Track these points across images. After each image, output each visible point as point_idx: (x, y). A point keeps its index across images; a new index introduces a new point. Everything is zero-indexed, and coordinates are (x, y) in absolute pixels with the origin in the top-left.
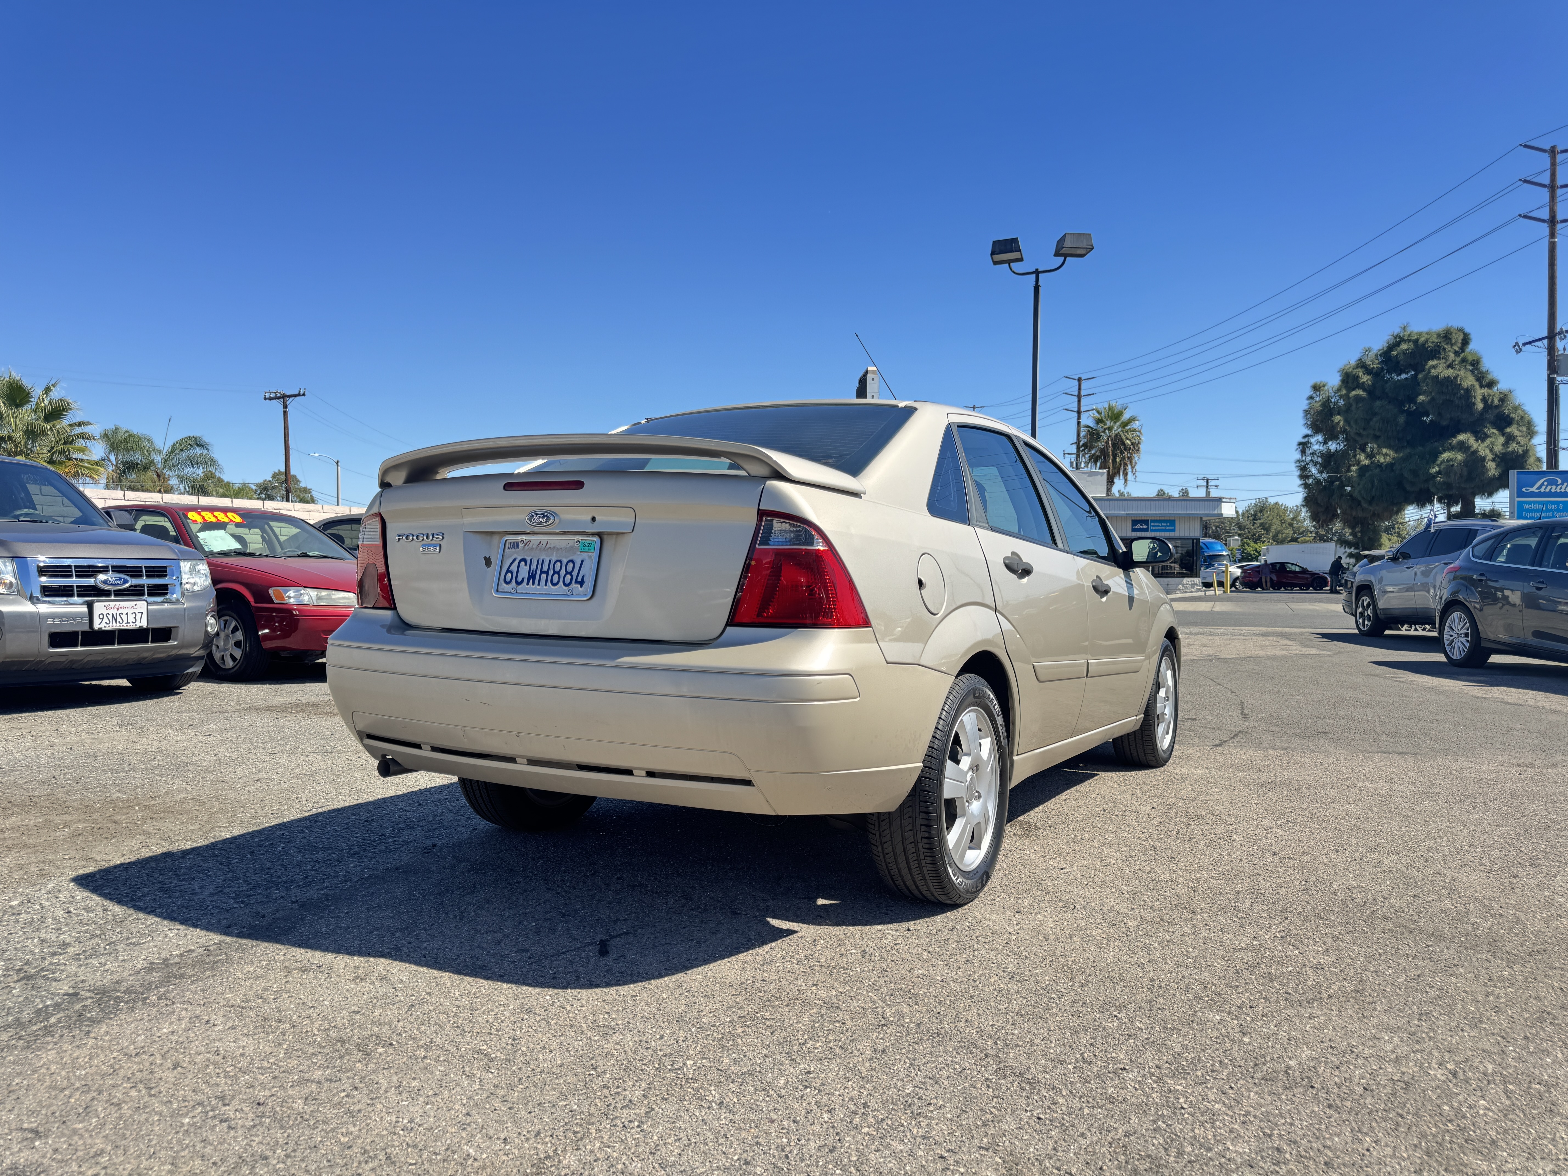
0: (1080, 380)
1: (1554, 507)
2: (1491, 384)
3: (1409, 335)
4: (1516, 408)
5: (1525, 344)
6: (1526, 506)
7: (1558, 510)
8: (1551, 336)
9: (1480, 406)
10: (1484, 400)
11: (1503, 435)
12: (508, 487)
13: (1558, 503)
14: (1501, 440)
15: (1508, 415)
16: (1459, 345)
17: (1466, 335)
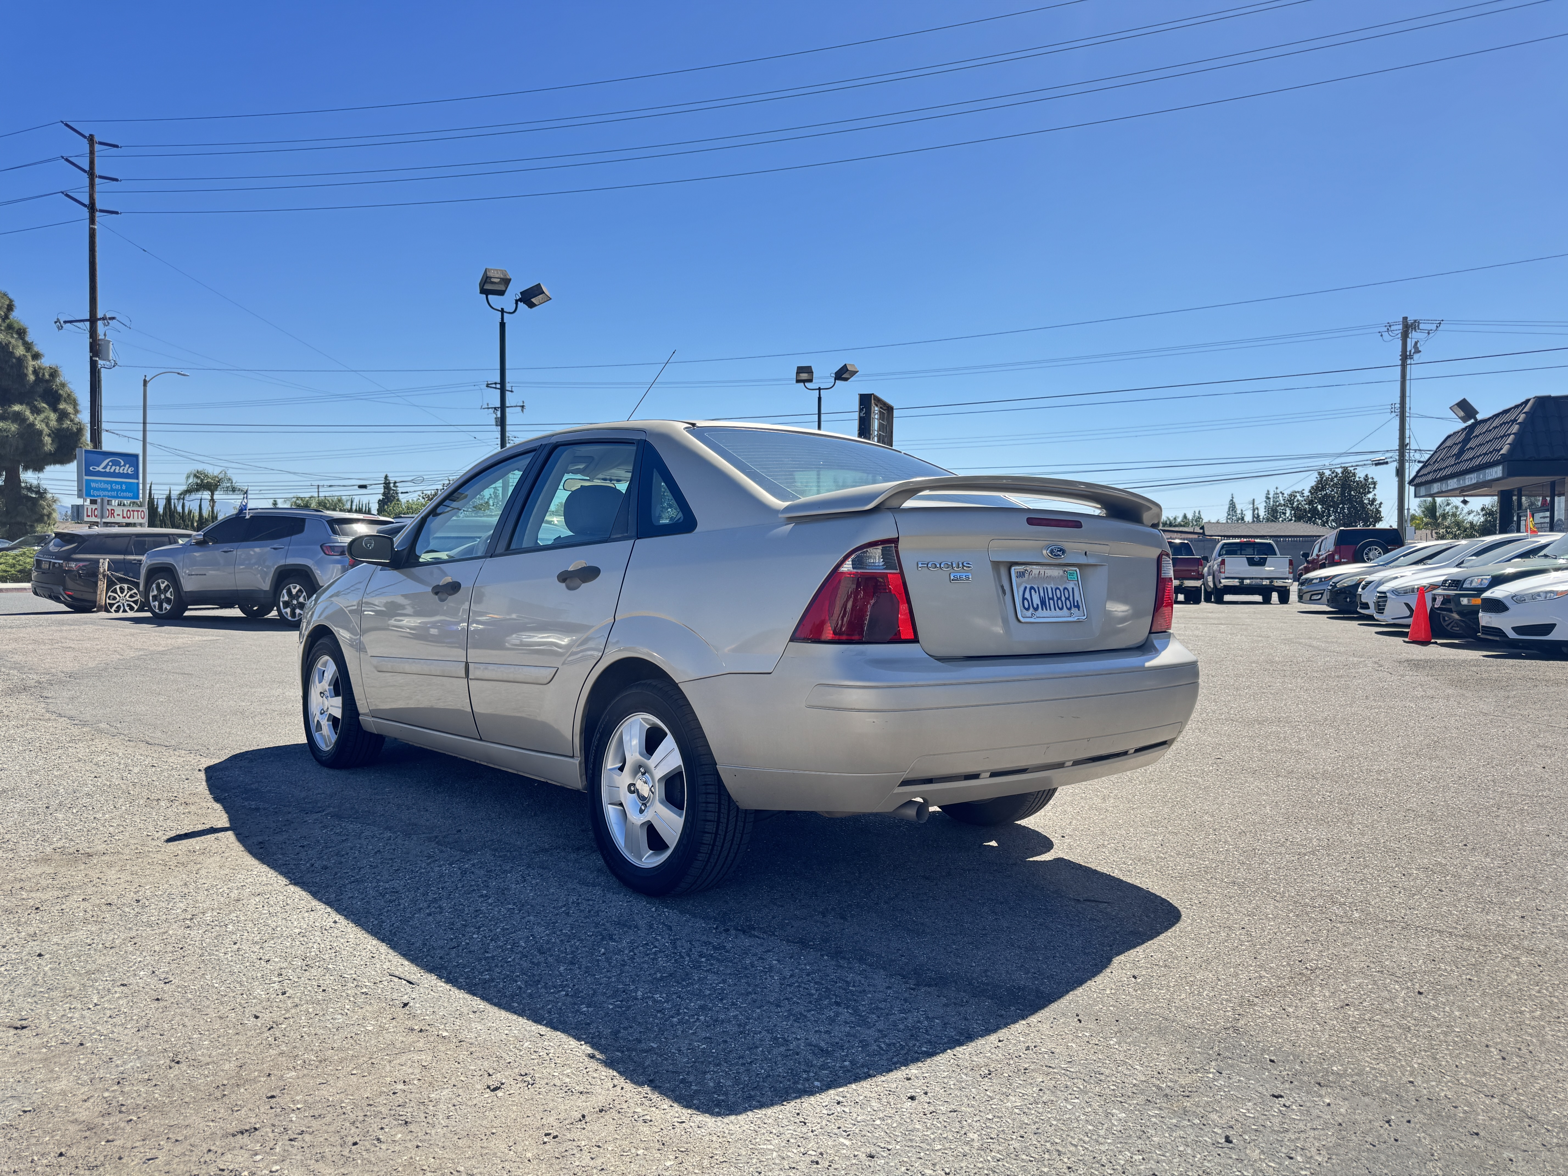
1: (118, 487)
2: (36, 356)
4: (63, 385)
5: (65, 322)
6: (93, 485)
7: (122, 491)
8: (93, 320)
9: (32, 378)
10: (35, 372)
11: (55, 410)
13: (121, 483)
14: (53, 416)
15: (56, 392)
16: (5, 310)
17: (11, 301)
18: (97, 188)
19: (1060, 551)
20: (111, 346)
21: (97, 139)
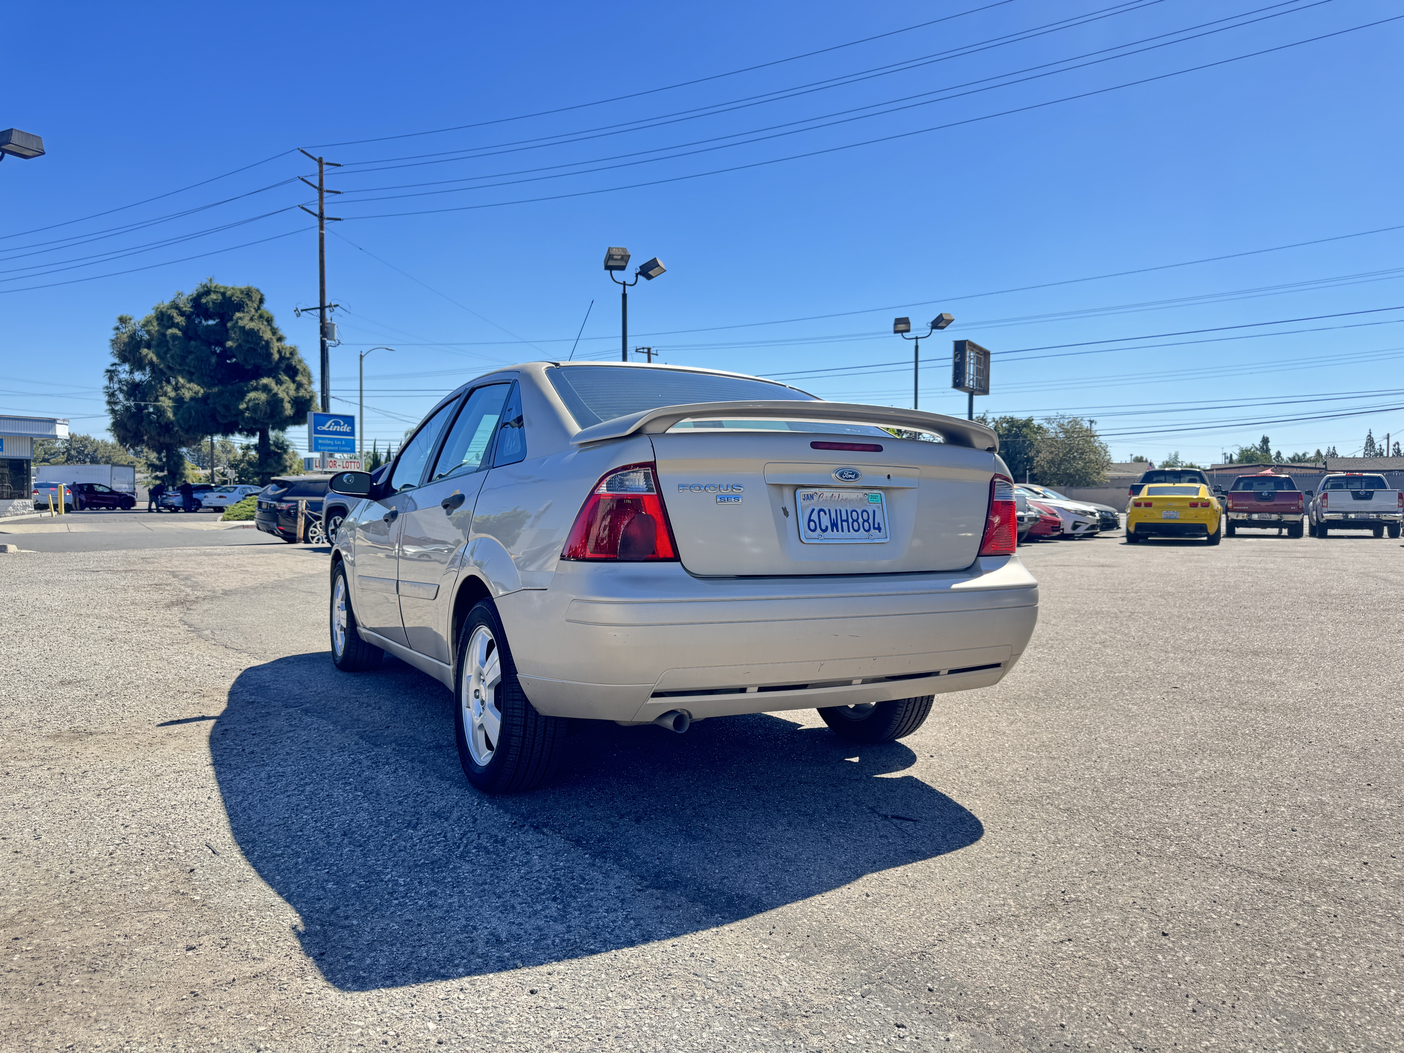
1: (339, 443)
2: (280, 339)
3: (216, 287)
4: (300, 361)
5: (302, 310)
6: (320, 441)
7: (342, 445)
8: (322, 308)
9: (276, 356)
10: (279, 352)
11: (294, 382)
12: (815, 445)
13: (341, 440)
14: (293, 386)
15: (295, 367)
16: (257, 303)
17: (262, 295)
18: (325, 200)
19: (852, 474)
20: (336, 328)
21: (325, 161)
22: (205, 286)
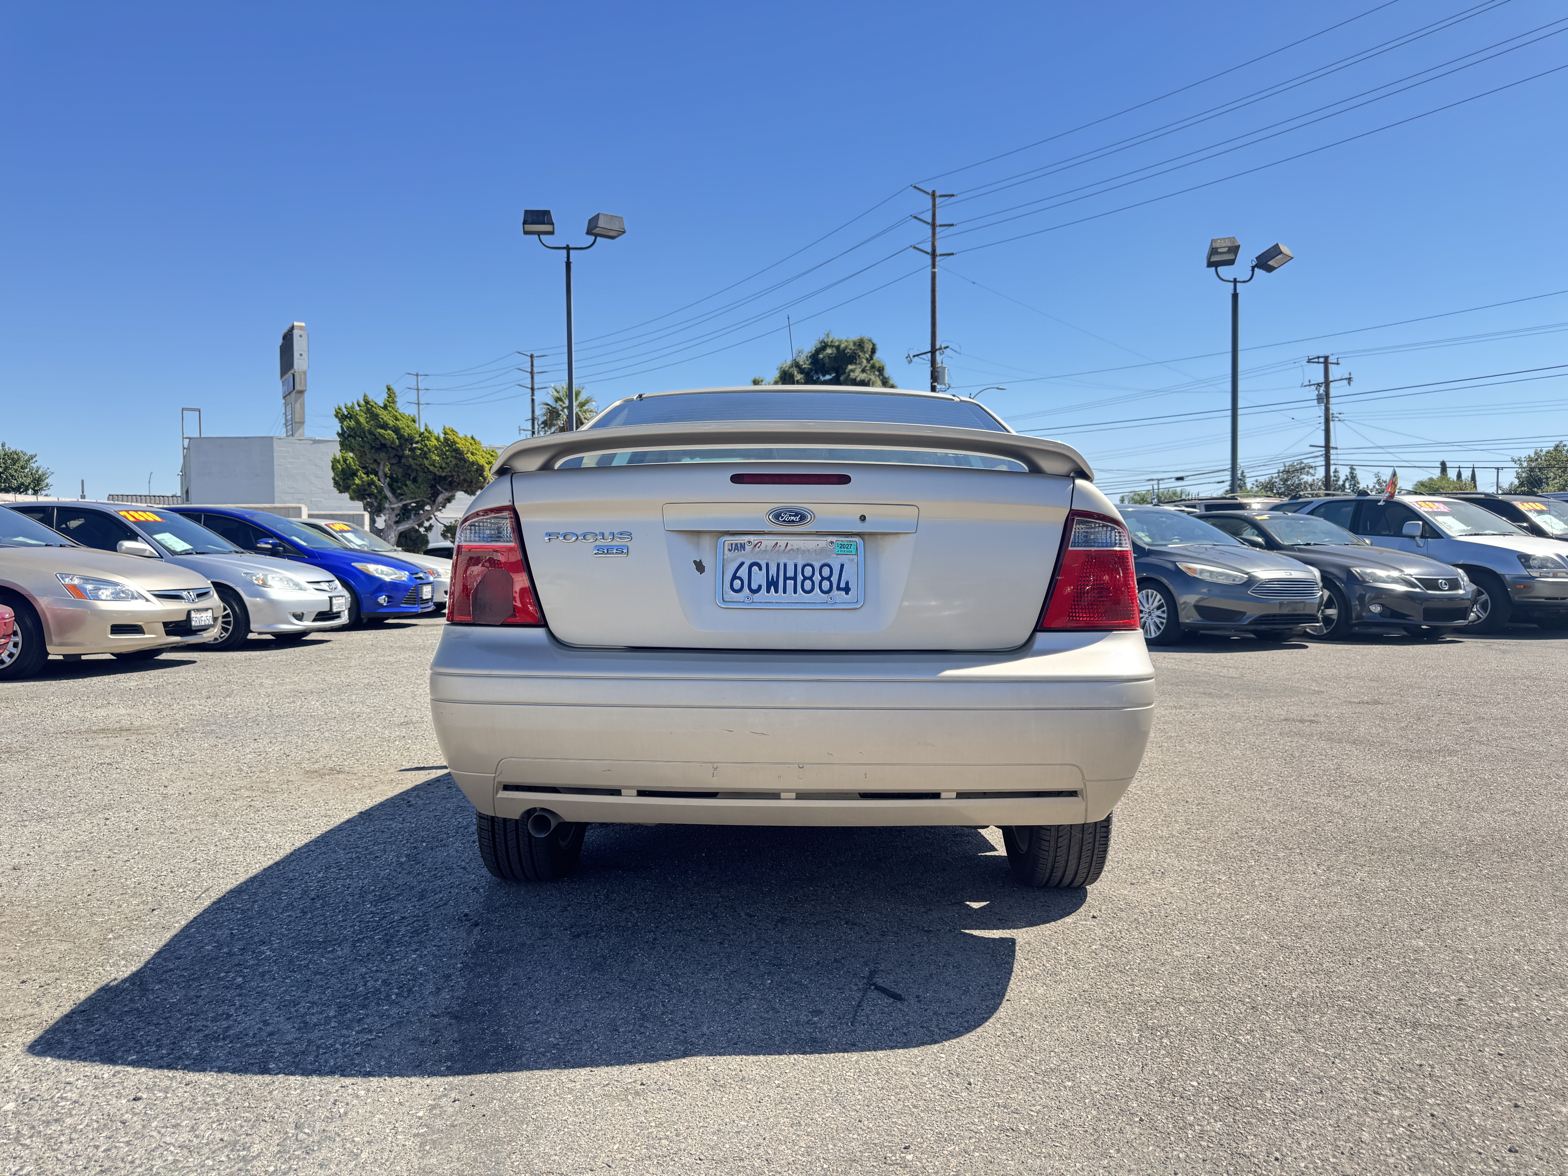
0: (532, 356)
3: (832, 342)
5: (914, 356)
8: (933, 352)
12: (737, 479)
16: (869, 353)
17: (874, 345)
18: (937, 236)
19: (796, 515)
20: (947, 371)
21: (938, 194)
22: (823, 341)
